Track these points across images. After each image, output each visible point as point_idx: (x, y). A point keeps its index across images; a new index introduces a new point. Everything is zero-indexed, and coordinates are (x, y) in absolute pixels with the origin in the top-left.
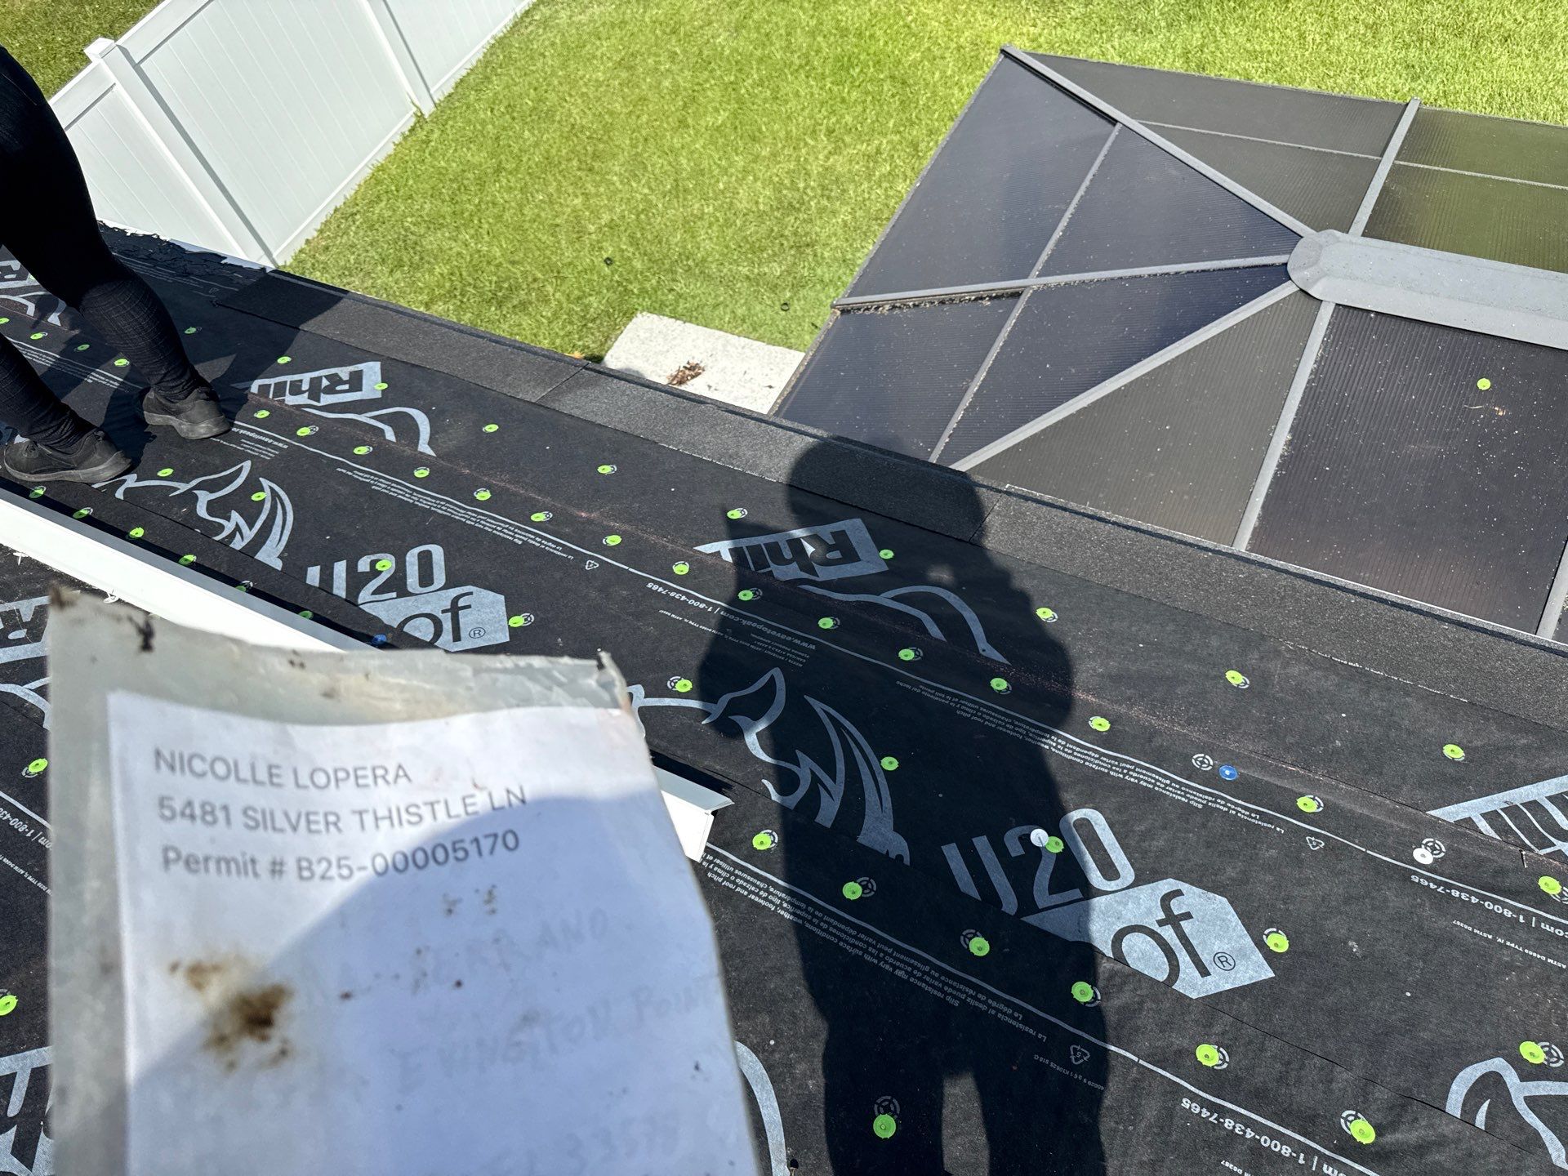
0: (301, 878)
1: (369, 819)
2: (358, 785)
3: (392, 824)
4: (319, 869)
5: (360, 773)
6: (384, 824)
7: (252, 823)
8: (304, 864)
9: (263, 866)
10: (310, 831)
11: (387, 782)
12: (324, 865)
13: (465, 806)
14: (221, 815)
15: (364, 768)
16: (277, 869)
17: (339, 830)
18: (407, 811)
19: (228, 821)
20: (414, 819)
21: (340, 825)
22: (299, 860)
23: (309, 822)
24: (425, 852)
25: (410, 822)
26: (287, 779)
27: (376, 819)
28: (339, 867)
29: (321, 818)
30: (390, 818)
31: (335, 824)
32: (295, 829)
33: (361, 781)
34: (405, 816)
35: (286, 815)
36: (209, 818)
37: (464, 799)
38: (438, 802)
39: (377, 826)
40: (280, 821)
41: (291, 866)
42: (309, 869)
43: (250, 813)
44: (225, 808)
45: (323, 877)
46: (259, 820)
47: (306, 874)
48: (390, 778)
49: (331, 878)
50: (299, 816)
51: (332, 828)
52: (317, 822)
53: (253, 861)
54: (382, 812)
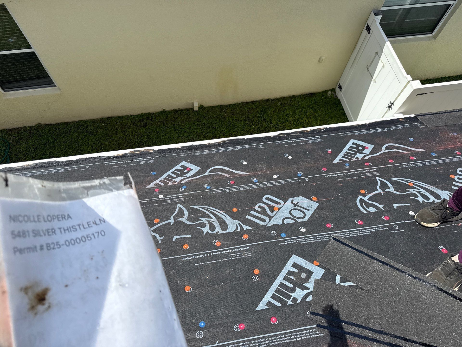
0: (48, 250)
1: (62, 230)
2: (59, 220)
3: (69, 231)
4: (52, 246)
5: (59, 217)
6: (67, 232)
7: (34, 235)
8: (48, 245)
9: (38, 248)
10: (49, 235)
11: (65, 219)
12: (53, 245)
13: (88, 225)
14: (27, 234)
15: (59, 215)
16: (42, 248)
17: (55, 234)
18: (72, 227)
19: (29, 235)
20: (75, 230)
21: (56, 232)
22: (47, 244)
23: (48, 232)
24: (79, 239)
25: (74, 231)
26: (42, 220)
27: (65, 230)
28: (57, 245)
29: (50, 231)
30: (68, 230)
31: (54, 232)
32: (45, 235)
33: (59, 219)
34: (72, 229)
35: (43, 231)
36: (24, 235)
37: (88, 223)
38: (80, 224)
39: (65, 232)
40: (42, 234)
41: (45, 247)
42: (50, 246)
43: (34, 232)
44: (28, 231)
45: (54, 248)
46: (36, 233)
47: (49, 248)
48: (66, 218)
49: (55, 249)
50: (46, 231)
51: (54, 233)
52: (50, 232)
53: (36, 247)
54: (66, 228)
